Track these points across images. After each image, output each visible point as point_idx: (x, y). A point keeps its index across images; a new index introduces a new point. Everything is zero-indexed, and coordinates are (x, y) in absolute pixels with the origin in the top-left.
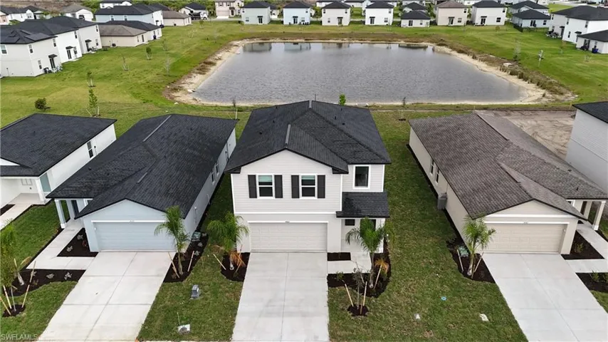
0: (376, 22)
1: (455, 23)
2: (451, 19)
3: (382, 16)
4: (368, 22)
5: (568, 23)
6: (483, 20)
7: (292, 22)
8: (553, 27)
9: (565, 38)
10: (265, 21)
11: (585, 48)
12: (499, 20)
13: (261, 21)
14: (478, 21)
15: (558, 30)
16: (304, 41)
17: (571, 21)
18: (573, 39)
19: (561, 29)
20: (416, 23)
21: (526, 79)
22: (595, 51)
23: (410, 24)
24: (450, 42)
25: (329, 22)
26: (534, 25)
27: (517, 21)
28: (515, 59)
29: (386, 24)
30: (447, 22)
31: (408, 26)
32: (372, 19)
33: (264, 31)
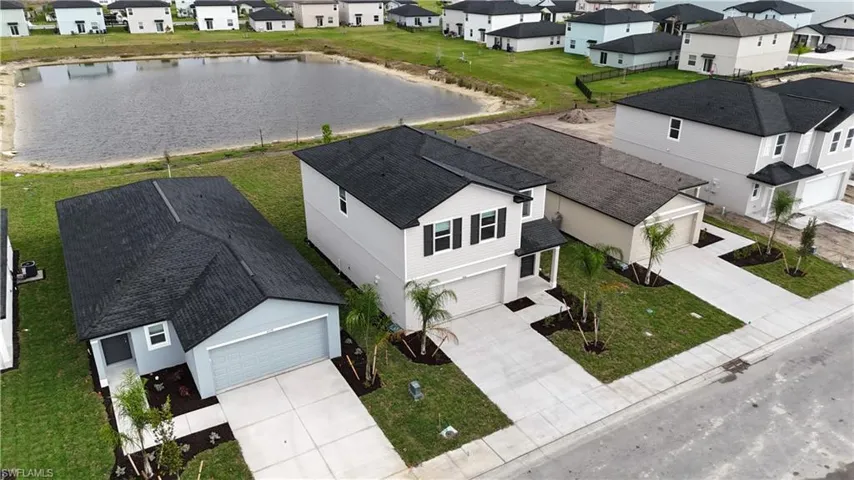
0: (216, 26)
1: (326, 24)
2: (320, 19)
3: (224, 18)
4: (203, 26)
5: (467, 19)
6: (359, 18)
7: (76, 31)
8: (448, 25)
9: (467, 37)
10: (23, 31)
11: (497, 47)
12: (376, 18)
13: (15, 31)
14: (353, 20)
15: (455, 29)
16: (119, 58)
17: (470, 16)
18: (477, 37)
19: (457, 27)
20: (277, 26)
21: (469, 87)
22: (509, 49)
23: (269, 27)
24: (339, 48)
25: (141, 28)
26: (420, 24)
27: (397, 18)
28: (439, 65)
29: (230, 28)
30: (315, 24)
31: (265, 29)
32: (209, 21)
33: (37, 47)
